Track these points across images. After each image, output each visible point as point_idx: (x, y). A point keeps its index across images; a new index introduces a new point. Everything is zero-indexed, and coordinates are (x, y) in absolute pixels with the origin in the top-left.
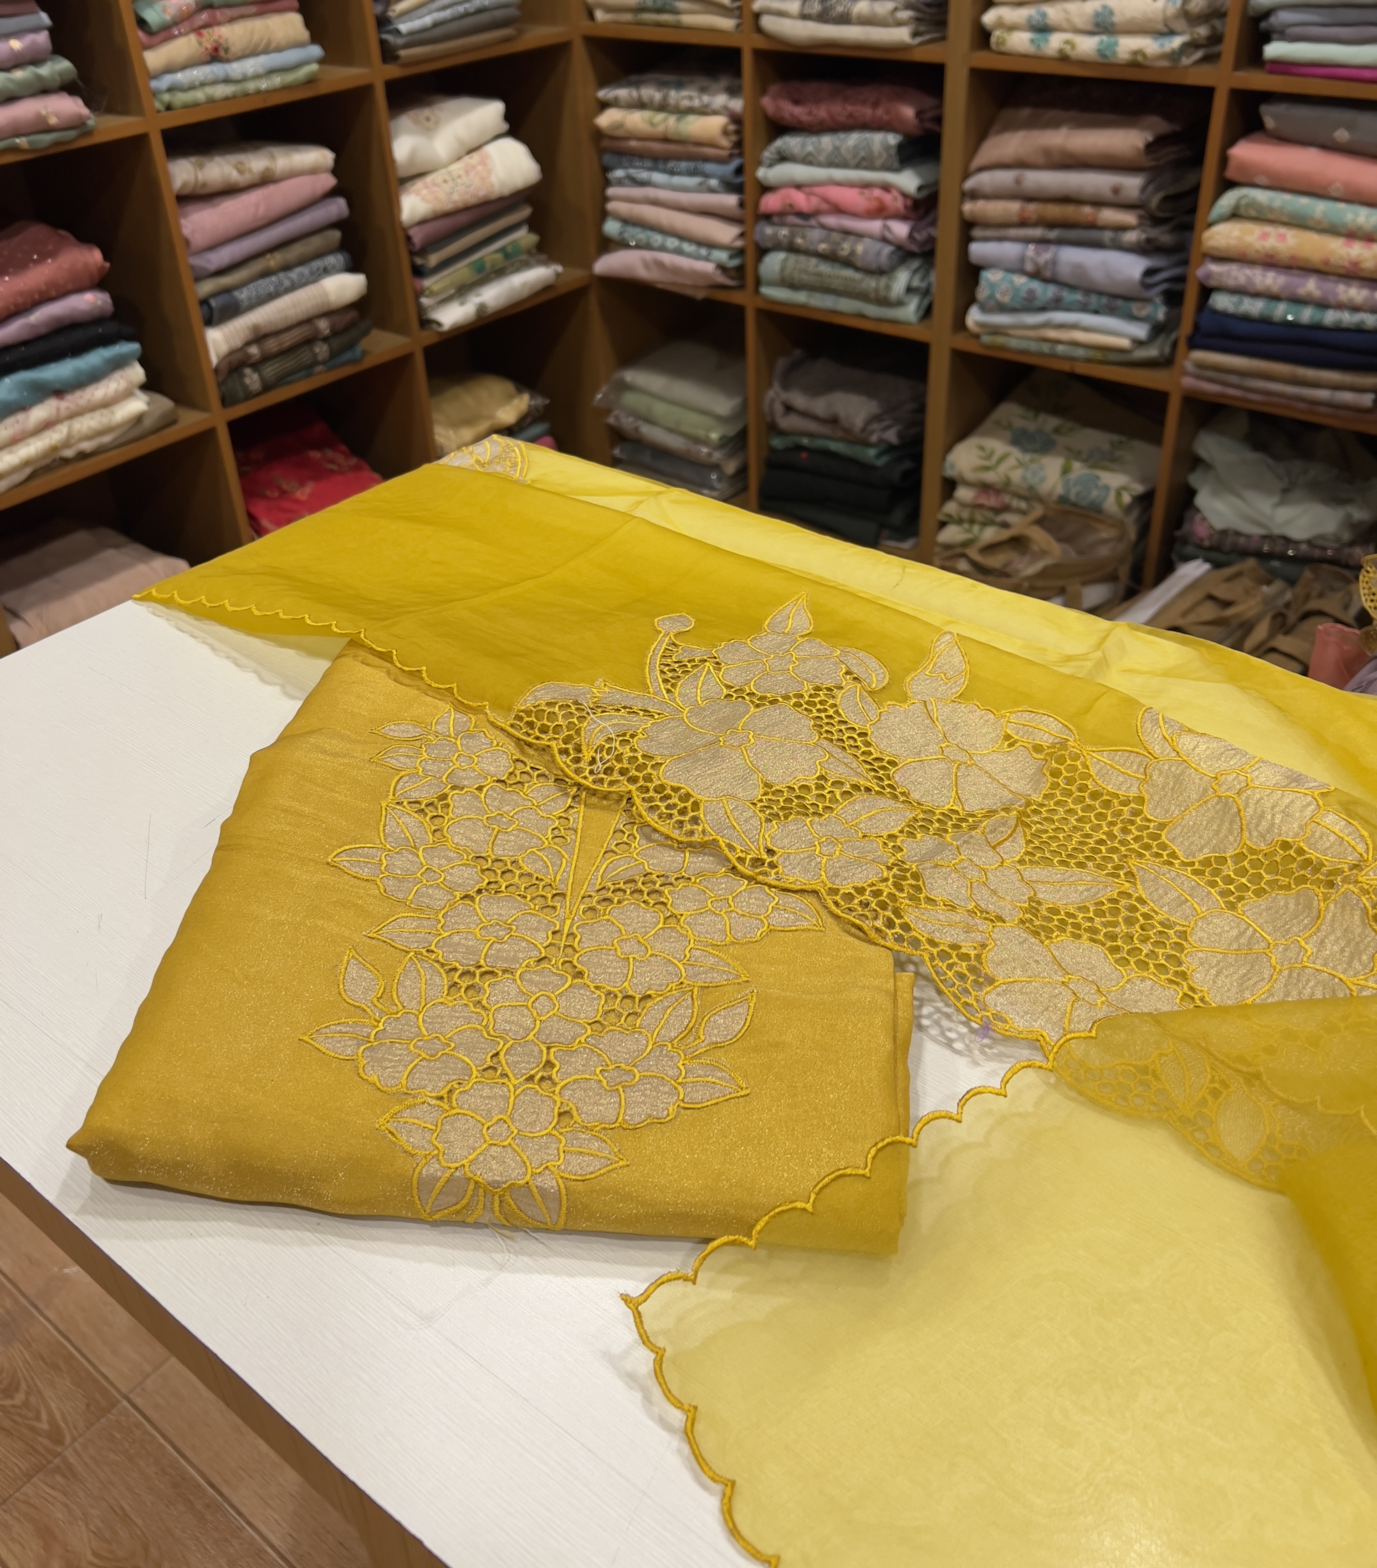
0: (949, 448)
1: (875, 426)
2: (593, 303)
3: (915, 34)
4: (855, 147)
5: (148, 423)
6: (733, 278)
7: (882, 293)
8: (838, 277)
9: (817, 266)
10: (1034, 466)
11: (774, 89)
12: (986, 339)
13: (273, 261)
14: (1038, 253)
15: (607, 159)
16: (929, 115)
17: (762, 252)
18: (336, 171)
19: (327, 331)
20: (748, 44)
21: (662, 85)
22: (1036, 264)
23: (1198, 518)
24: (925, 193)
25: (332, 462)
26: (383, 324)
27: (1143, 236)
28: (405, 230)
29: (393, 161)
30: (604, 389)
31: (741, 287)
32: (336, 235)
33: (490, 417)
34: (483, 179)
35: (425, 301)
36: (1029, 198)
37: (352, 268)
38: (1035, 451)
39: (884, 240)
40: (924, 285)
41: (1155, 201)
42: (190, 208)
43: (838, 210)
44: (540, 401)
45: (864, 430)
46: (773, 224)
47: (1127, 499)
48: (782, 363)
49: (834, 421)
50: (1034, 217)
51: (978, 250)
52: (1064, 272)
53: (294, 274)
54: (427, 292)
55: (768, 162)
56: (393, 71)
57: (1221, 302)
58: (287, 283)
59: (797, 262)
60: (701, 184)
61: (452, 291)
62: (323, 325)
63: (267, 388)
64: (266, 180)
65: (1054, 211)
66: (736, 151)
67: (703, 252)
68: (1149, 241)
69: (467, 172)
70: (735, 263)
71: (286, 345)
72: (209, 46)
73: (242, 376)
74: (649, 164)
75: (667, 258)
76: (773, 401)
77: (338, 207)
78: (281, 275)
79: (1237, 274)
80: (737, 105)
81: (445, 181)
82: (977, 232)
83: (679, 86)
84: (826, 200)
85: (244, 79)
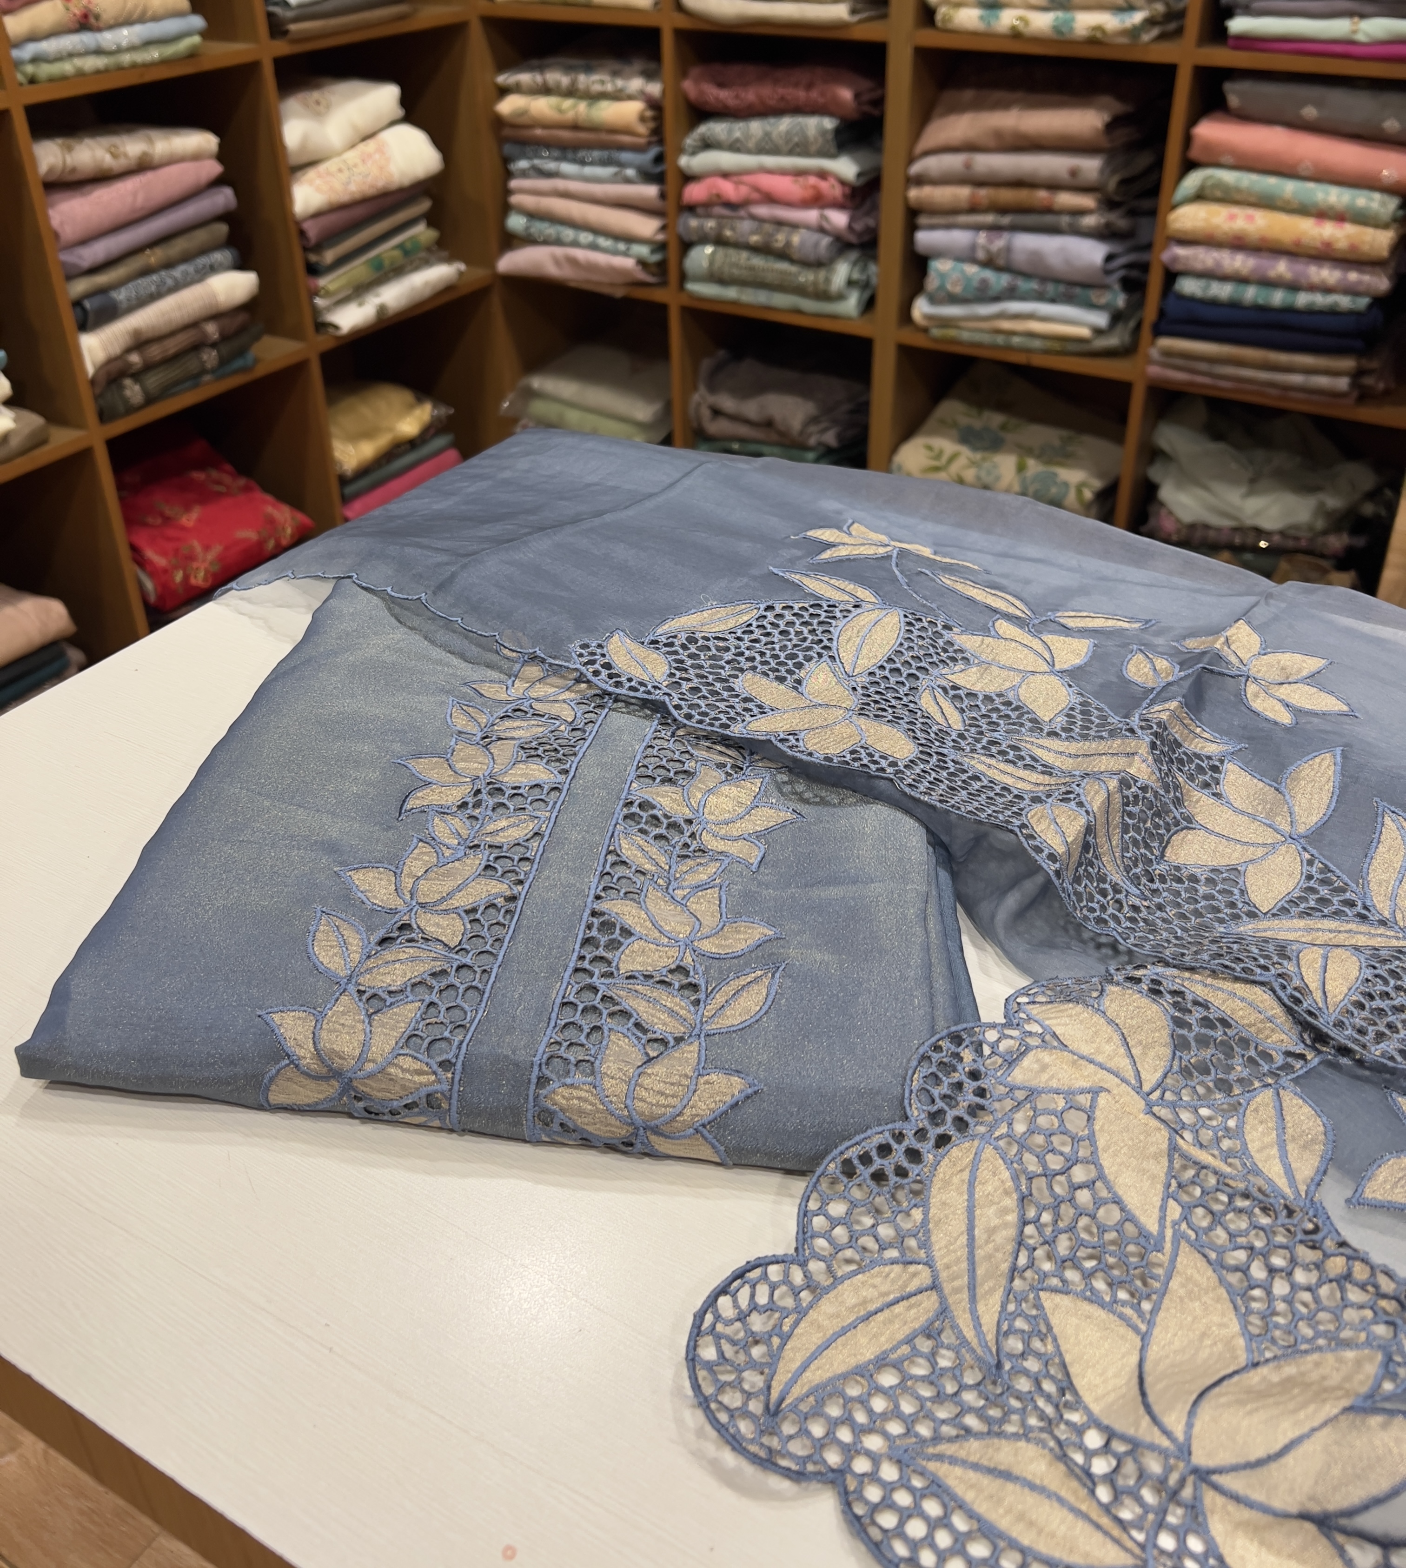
0: (894, 449)
1: (813, 429)
2: (496, 306)
3: (853, 12)
4: (788, 133)
5: (15, 443)
6: (654, 275)
7: (822, 286)
8: (772, 271)
9: (748, 259)
10: (986, 465)
11: (695, 71)
12: (936, 332)
13: (153, 257)
14: (990, 241)
15: (508, 149)
16: (866, 97)
17: (686, 246)
18: (221, 156)
19: (216, 336)
20: (668, 24)
21: (568, 69)
22: (988, 251)
23: (1163, 512)
24: (863, 180)
25: (219, 483)
26: (273, 328)
27: (1103, 221)
28: (298, 223)
29: (283, 147)
30: (511, 396)
31: (664, 283)
32: (222, 229)
33: (390, 429)
34: (381, 168)
35: (319, 302)
36: (979, 183)
37: (241, 265)
38: (985, 449)
39: (822, 230)
40: (864, 277)
41: (1112, 184)
42: (57, 196)
43: (770, 199)
44: (444, 411)
45: (802, 433)
46: (697, 216)
47: (1088, 495)
48: (706, 364)
49: (768, 424)
50: (985, 202)
51: (925, 238)
52: (1019, 259)
53: (177, 272)
54: (322, 292)
55: (690, 150)
56: (282, 48)
57: (1188, 286)
58: (170, 282)
59: (726, 256)
60: (616, 174)
61: (349, 292)
62: (212, 329)
63: (150, 400)
64: (143, 166)
65: (1007, 195)
66: (654, 139)
67: (622, 246)
68: (1108, 225)
69: (363, 161)
70: (656, 258)
71: (172, 351)
72: (77, 12)
73: (121, 388)
74: (556, 153)
75: (580, 254)
76: (699, 405)
77: (225, 198)
78: (163, 273)
79: (1204, 258)
80: (655, 89)
81: (340, 170)
82: (922, 220)
83: (589, 70)
84: (757, 189)
85: (119, 50)
